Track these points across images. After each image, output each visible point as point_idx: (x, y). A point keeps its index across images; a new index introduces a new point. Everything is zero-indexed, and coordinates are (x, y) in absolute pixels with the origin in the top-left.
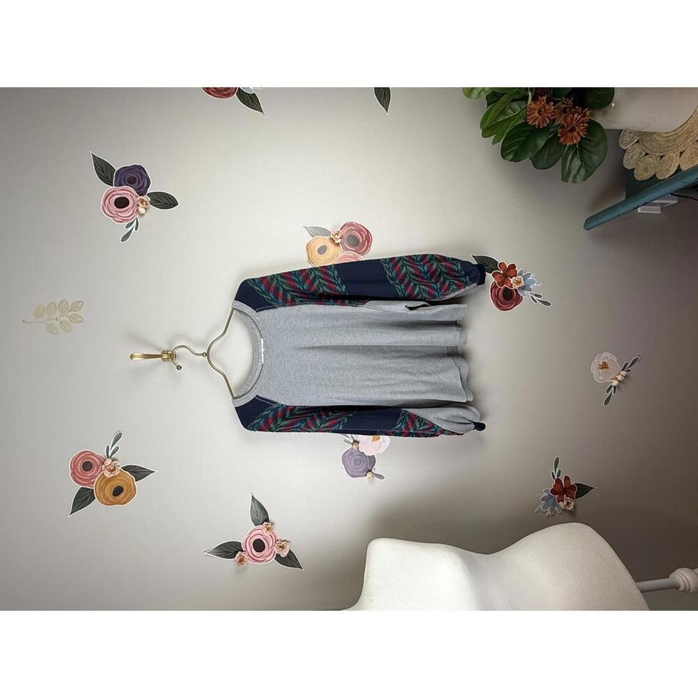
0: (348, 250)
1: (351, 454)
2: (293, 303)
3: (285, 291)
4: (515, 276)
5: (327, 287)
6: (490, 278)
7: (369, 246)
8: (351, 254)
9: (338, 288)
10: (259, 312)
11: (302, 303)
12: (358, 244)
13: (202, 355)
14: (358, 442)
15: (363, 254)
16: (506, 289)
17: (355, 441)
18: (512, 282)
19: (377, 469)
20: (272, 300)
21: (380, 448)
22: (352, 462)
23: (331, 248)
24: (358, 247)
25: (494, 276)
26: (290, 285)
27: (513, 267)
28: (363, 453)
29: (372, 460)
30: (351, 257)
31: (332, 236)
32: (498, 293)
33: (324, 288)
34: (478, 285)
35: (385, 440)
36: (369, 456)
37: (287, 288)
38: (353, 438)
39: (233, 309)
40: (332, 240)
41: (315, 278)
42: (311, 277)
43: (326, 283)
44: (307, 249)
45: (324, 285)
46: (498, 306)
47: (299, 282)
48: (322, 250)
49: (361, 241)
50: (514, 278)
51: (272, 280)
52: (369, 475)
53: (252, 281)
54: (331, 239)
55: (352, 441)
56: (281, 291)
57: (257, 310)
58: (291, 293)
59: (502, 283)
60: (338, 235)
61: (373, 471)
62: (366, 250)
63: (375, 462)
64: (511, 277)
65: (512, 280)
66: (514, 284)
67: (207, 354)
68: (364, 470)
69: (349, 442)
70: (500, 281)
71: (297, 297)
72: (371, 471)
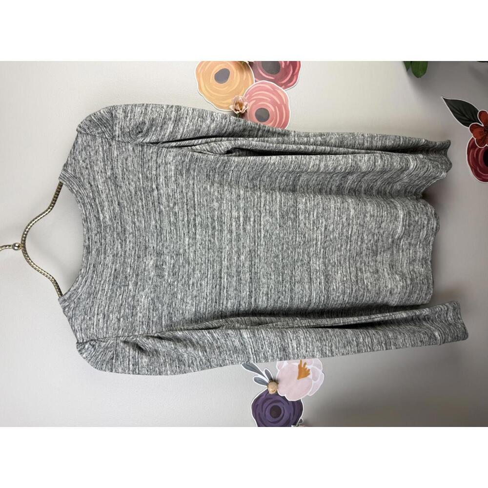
0: (262, 78)
1: (266, 401)
7: (294, 75)
8: (269, 84)
13: (13, 246)
14: (277, 382)
15: (286, 86)
17: (271, 380)
21: (309, 388)
22: (267, 413)
24: (279, 75)
25: (472, 130)
28: (284, 398)
30: (268, 90)
32: (477, 155)
35: (317, 375)
36: (293, 402)
38: (268, 374)
44: (198, 74)
46: (477, 175)
49: (283, 66)
55: (267, 380)
59: (482, 142)
62: (291, 80)
63: (301, 409)
67: (23, 246)
69: (262, 382)
70: (480, 138)
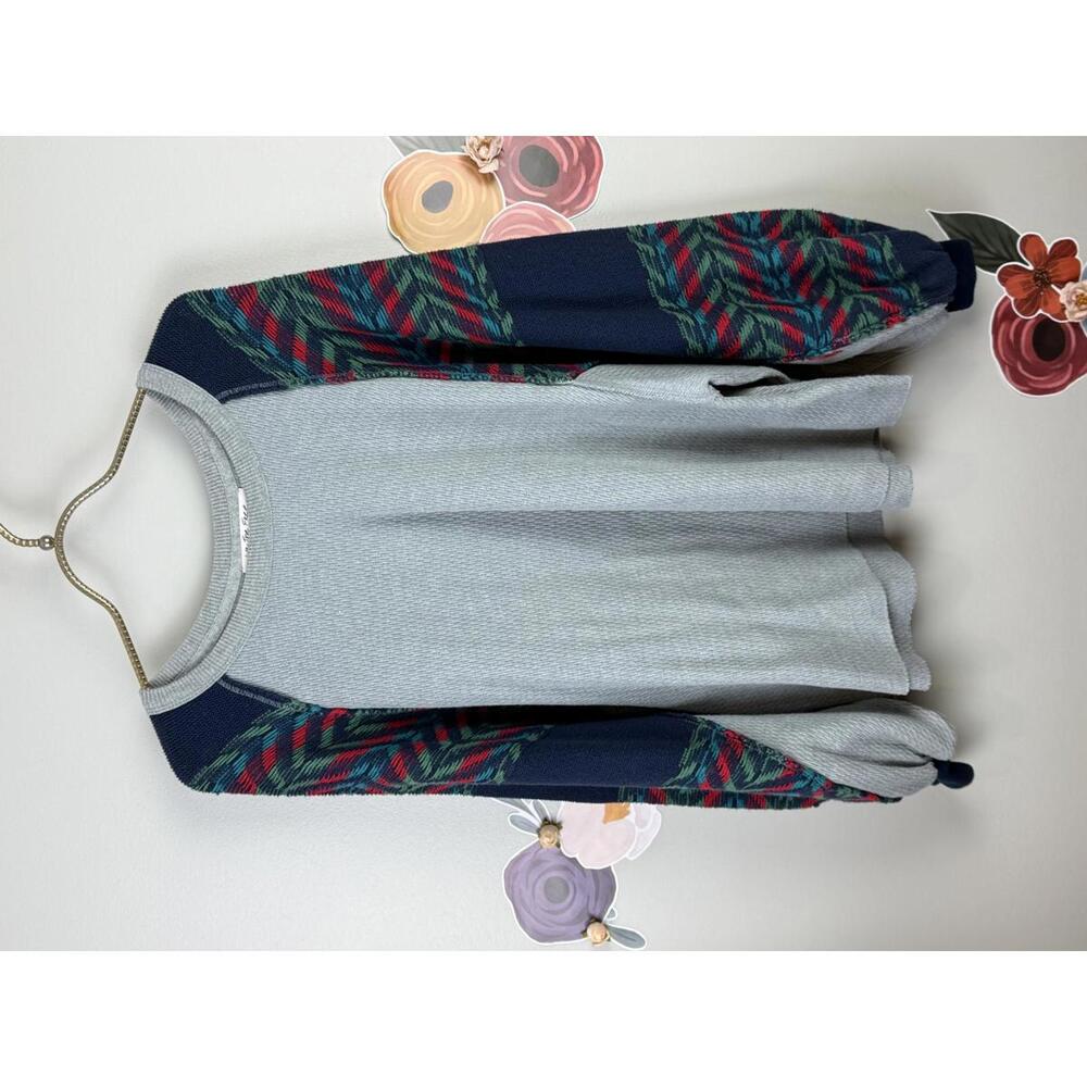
0: (521, 196)
1: (536, 863)
2: (340, 373)
3: (316, 334)
4: (1075, 280)
5: (453, 322)
6: (990, 288)
7: (590, 185)
8: (533, 209)
9: (488, 323)
10: (231, 404)
11: (371, 372)
12: (554, 179)
13: (40, 543)
14: (557, 826)
16: (1044, 326)
17: (546, 822)
18: (1063, 300)
19: (620, 913)
21: (628, 842)
22: (539, 890)
23: (467, 190)
24: (556, 187)
25: (1003, 279)
26: (330, 314)
27: (1066, 249)
28: (574, 861)
29: (604, 883)
30: (533, 221)
31: (468, 151)
32: (1018, 334)
33: (445, 324)
34: (950, 308)
35: (645, 818)
36: (593, 870)
38: (540, 810)
39: (142, 392)
40: (470, 164)
41: (412, 292)
42: (401, 288)
43: (450, 307)
44: (388, 195)
45: (443, 312)
46: (1017, 379)
47: (361, 304)
48: (438, 197)
49: (565, 168)
50: (1070, 286)
51: (273, 296)
52: (594, 931)
53: (205, 301)
54: (467, 159)
55: (537, 822)
56: (302, 334)
57: (225, 393)
58: (335, 339)
59: (1029, 304)
60: (488, 145)
61: (605, 918)
62: (581, 197)
63: (612, 888)
64: (1061, 285)
65: (1064, 294)
66: (1070, 308)
67: (54, 542)
68: (579, 917)
69: (527, 826)
70: (1024, 295)
71: (357, 352)
72: (599, 920)
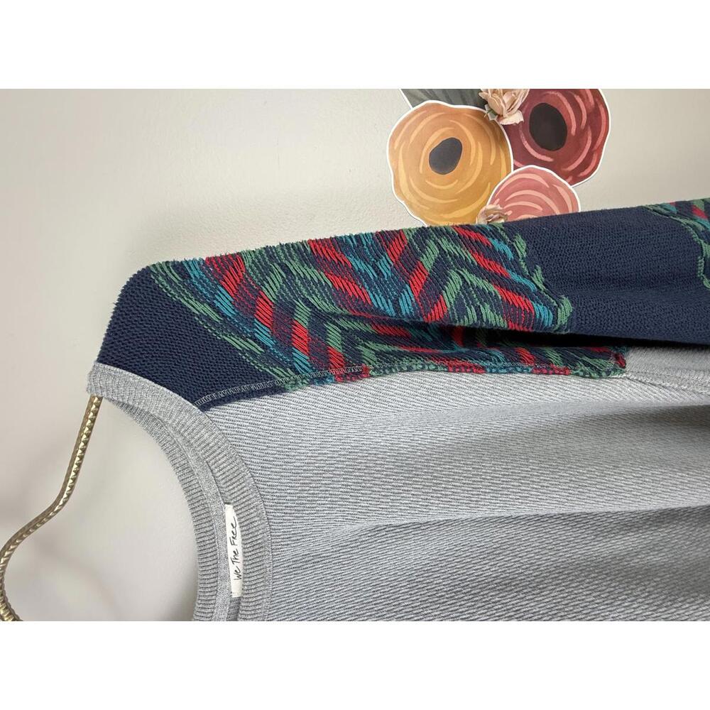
0: (530, 160)
2: (352, 370)
3: (319, 318)
5: (496, 307)
7: (596, 151)
8: (540, 173)
9: (541, 311)
10: (215, 412)
11: (387, 364)
12: (562, 142)
15: (576, 176)
20: (269, 357)
23: (475, 149)
24: (563, 152)
26: (339, 296)
30: (538, 187)
33: (487, 311)
37: (326, 306)
40: (481, 120)
41: (443, 264)
42: (428, 261)
43: (492, 288)
44: (394, 153)
45: (483, 294)
47: (379, 283)
48: (447, 156)
49: (573, 131)
51: (266, 271)
54: (479, 114)
56: (302, 316)
58: (342, 323)
62: (585, 164)
